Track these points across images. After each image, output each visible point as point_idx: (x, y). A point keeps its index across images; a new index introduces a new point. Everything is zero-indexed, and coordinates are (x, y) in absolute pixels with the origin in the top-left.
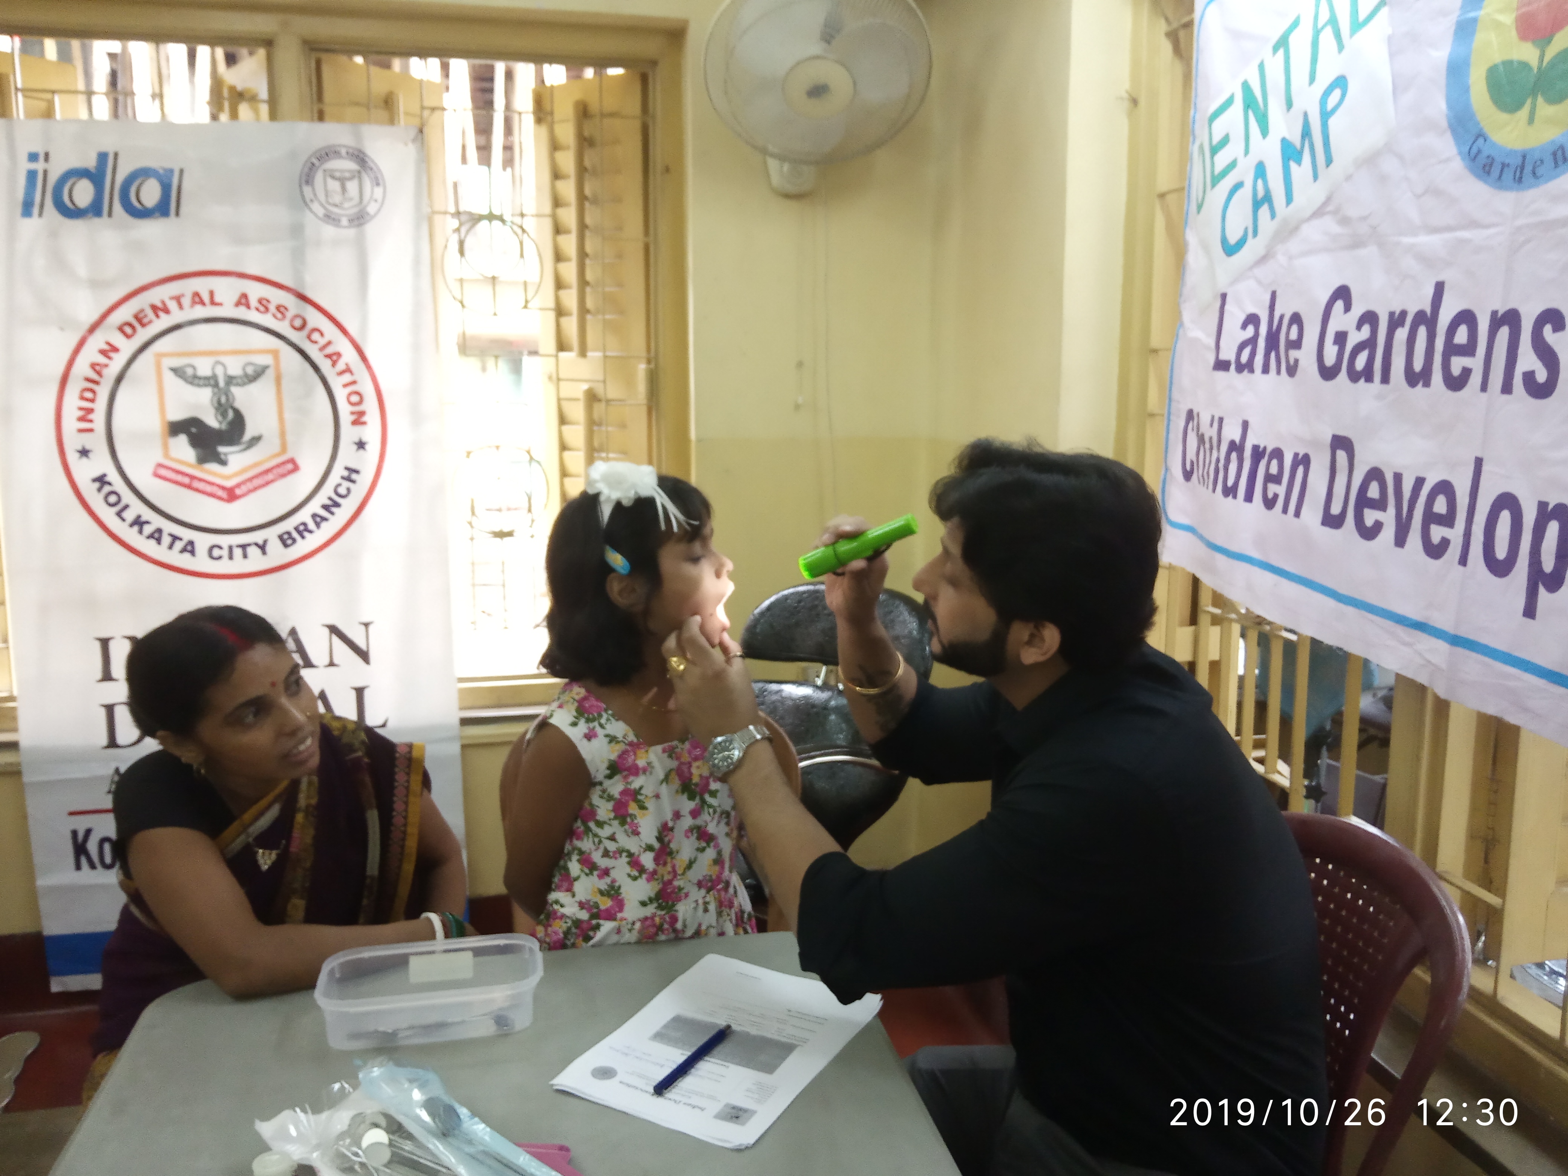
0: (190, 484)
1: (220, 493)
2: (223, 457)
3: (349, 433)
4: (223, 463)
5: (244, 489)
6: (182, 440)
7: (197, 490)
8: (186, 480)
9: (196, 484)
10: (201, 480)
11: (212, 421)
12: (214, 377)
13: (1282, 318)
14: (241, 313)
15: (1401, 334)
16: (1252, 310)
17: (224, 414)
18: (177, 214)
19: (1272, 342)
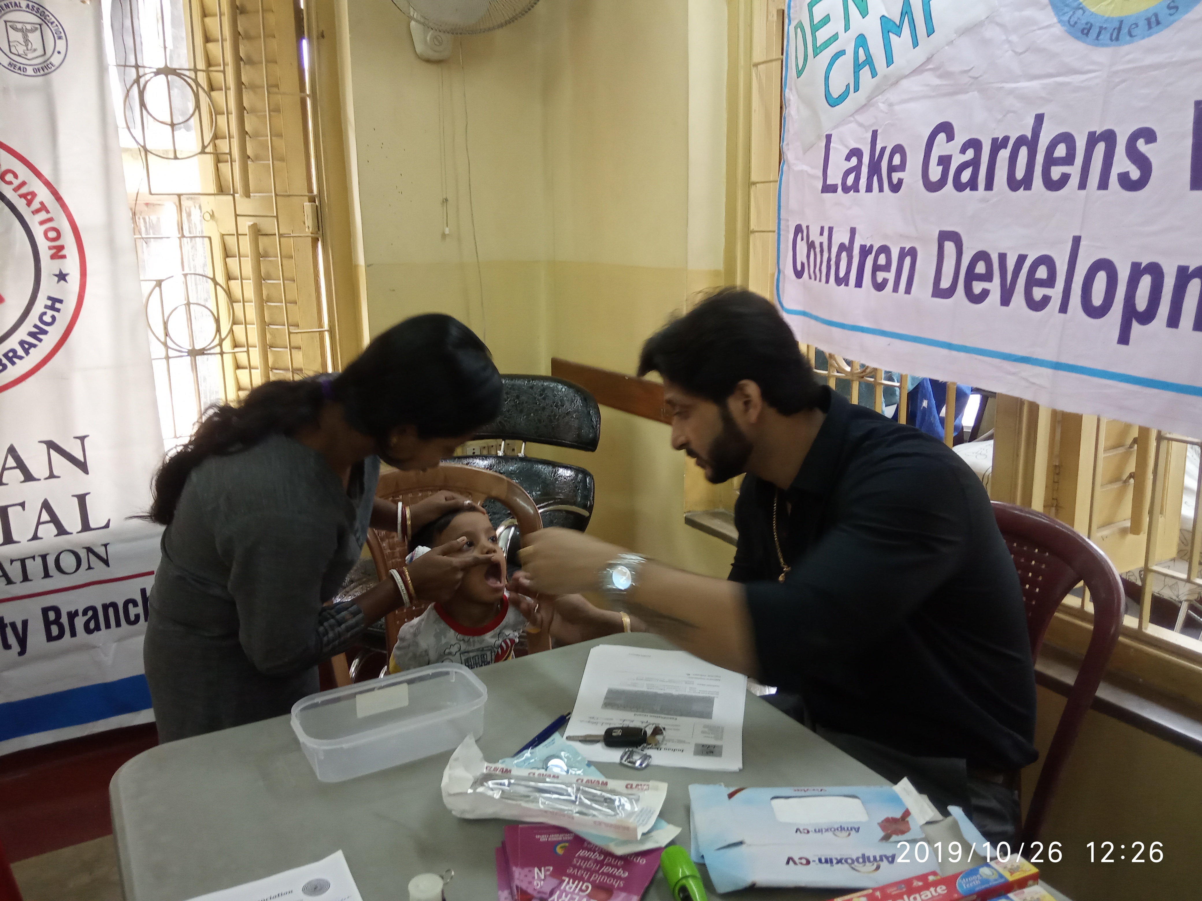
3: (48, 267)
13: (883, 150)
15: (1004, 155)
16: (854, 145)
19: (875, 168)
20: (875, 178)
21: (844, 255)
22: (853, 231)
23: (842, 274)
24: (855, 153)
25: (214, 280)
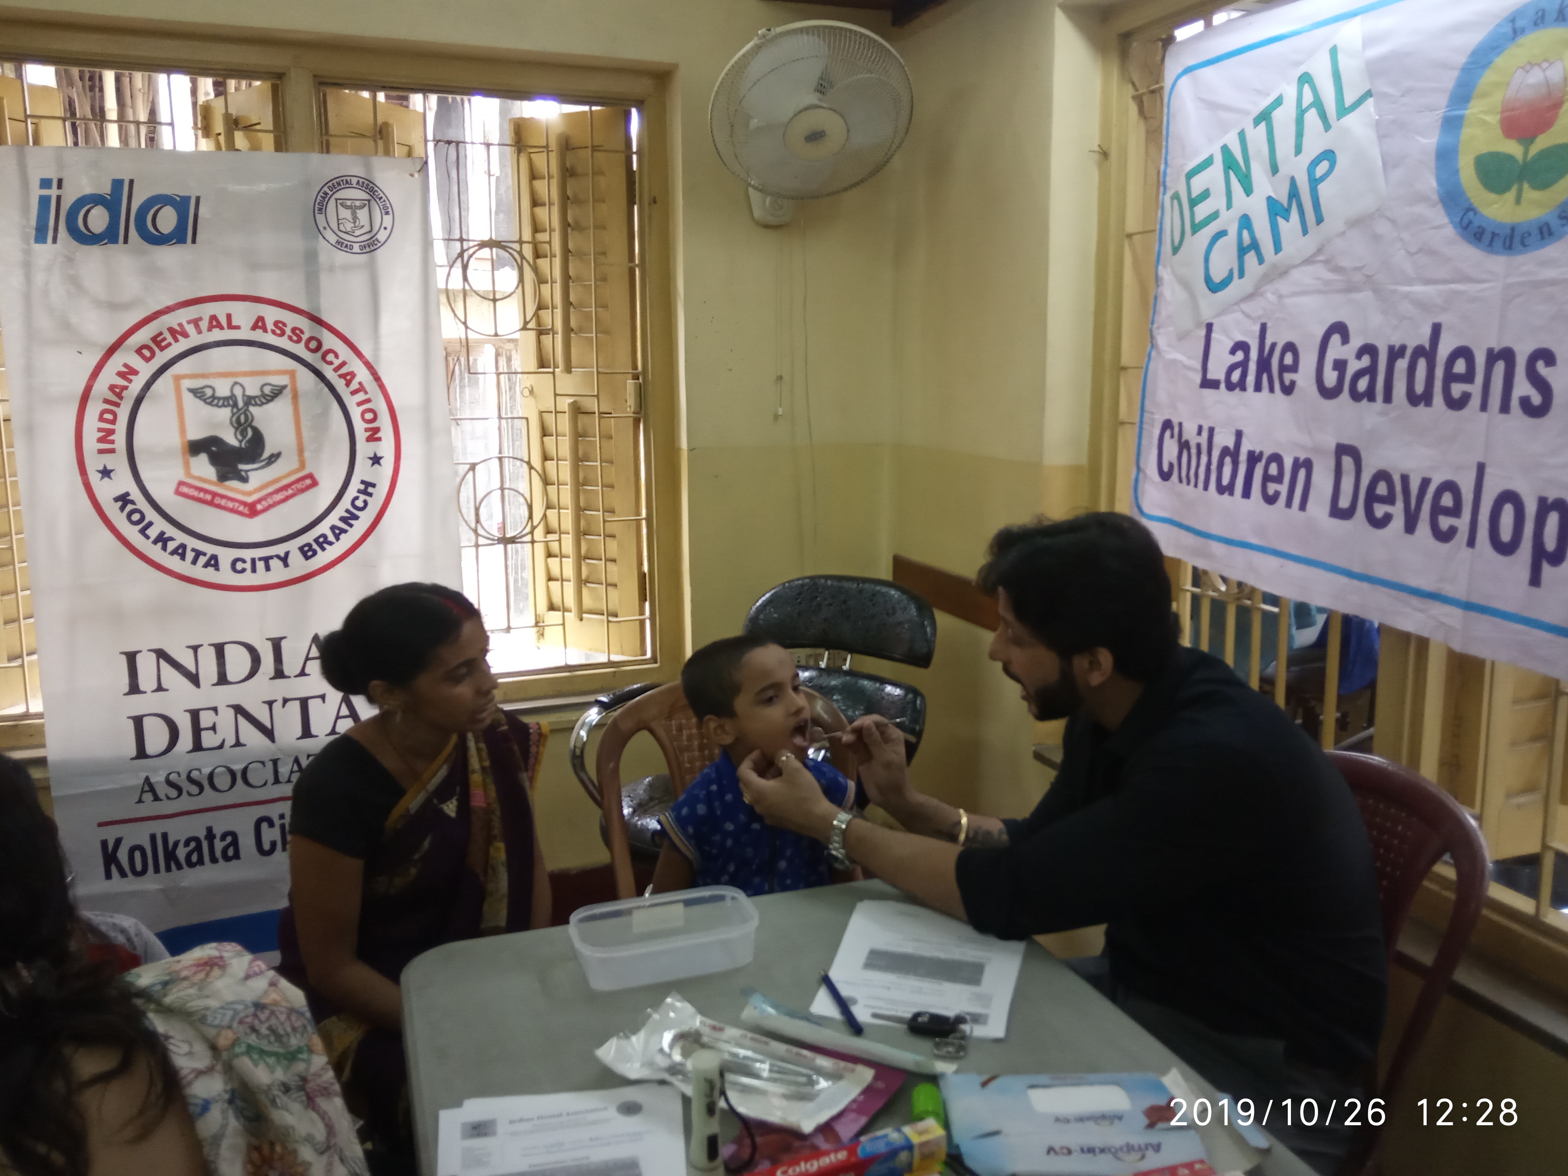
0: (212, 501)
1: (241, 508)
2: (243, 473)
3: (364, 449)
4: (245, 480)
5: (265, 504)
6: (203, 458)
7: (219, 506)
8: (209, 497)
9: (217, 501)
10: (223, 497)
11: (231, 438)
12: (233, 397)
13: (1273, 345)
14: (258, 336)
15: (1402, 365)
16: (1240, 338)
17: (244, 433)
18: (194, 241)
19: (1264, 365)
20: (1265, 377)
21: (1228, 460)
22: (1239, 435)
23: (1225, 481)
24: (1241, 346)
25: (529, 463)
